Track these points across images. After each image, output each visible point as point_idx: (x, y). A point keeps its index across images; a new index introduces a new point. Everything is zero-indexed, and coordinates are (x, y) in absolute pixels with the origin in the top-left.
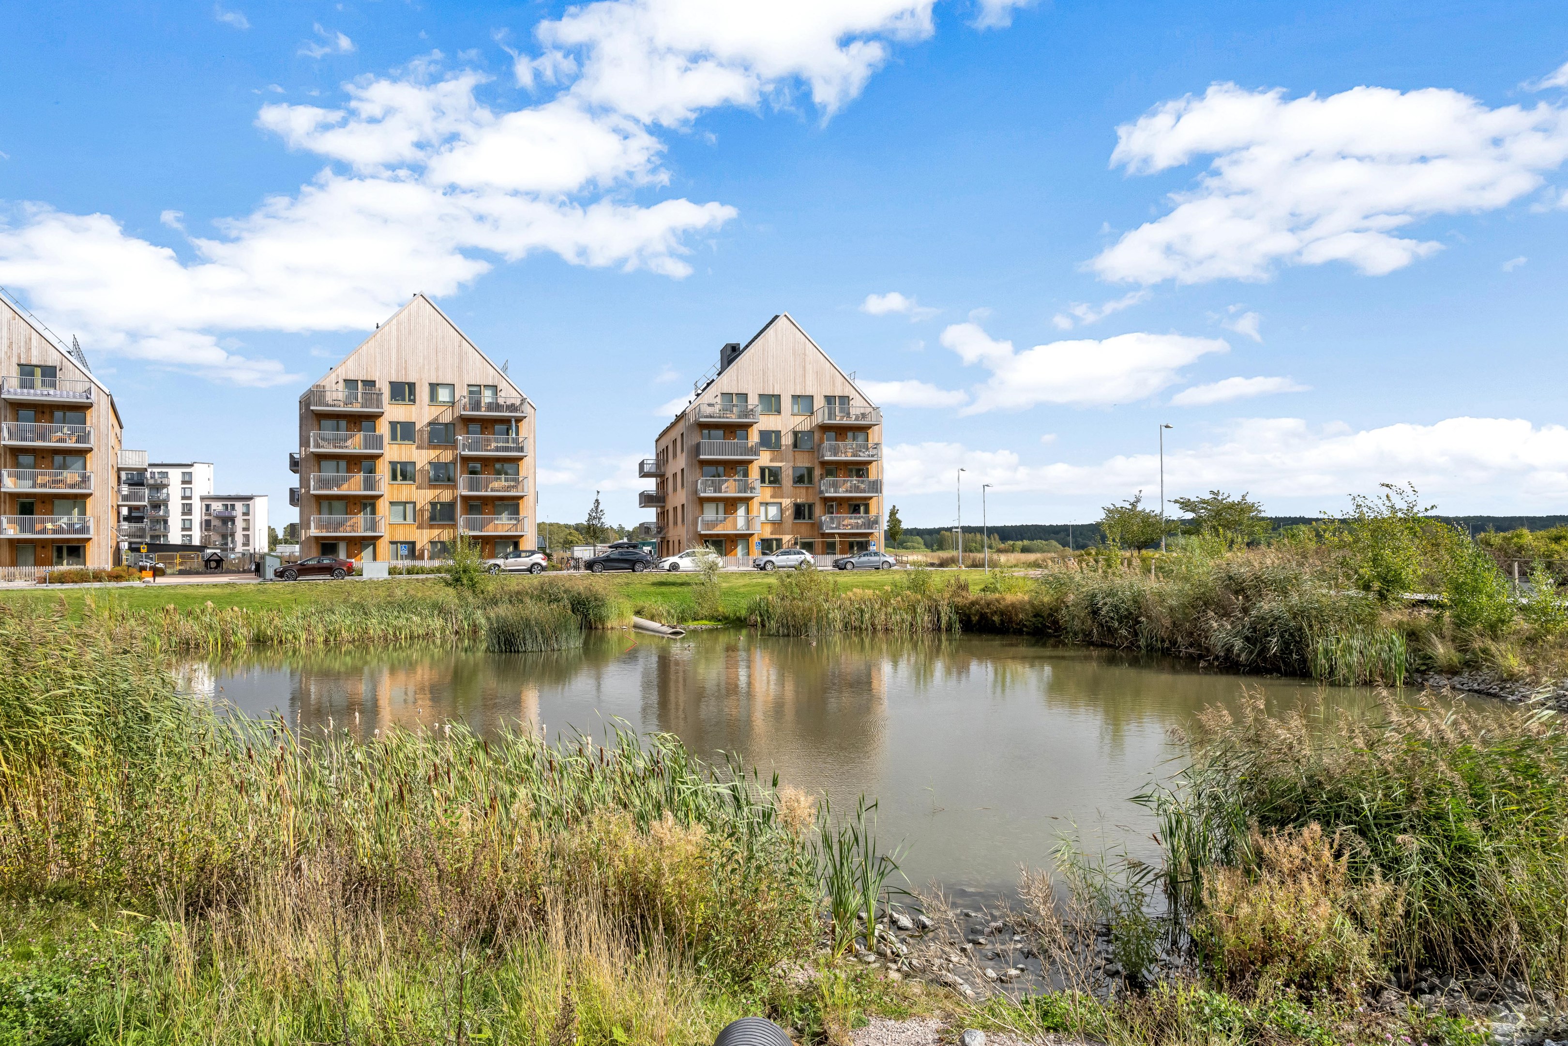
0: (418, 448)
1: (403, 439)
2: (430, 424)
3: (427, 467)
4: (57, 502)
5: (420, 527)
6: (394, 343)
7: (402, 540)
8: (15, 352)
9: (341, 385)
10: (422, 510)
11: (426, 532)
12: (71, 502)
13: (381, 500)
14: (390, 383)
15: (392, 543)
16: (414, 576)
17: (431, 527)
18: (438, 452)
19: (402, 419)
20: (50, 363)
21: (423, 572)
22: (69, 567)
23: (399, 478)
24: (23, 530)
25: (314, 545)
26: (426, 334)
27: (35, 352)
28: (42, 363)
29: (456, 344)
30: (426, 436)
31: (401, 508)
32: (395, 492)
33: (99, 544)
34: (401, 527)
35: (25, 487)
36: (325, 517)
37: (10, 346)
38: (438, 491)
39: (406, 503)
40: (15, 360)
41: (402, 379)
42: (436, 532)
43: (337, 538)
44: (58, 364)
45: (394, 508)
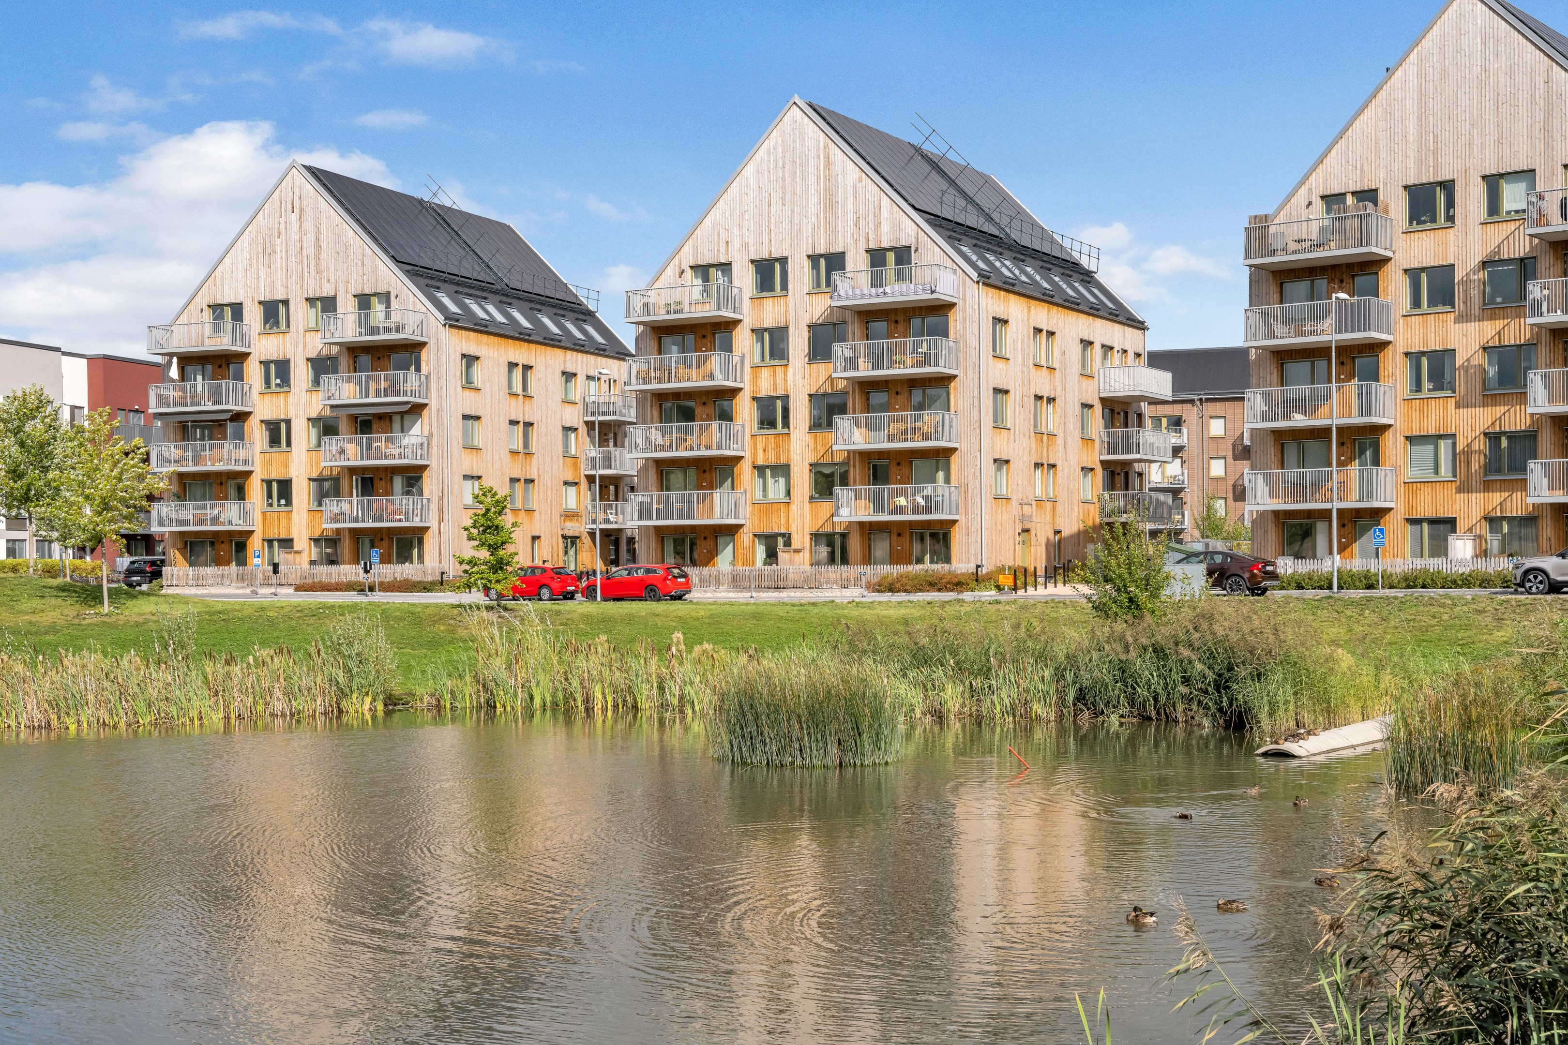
0: (1459, 319)
1: (1432, 303)
2: (1484, 264)
3: (1480, 359)
4: (916, 463)
5: (1464, 488)
6: (1412, 105)
7: (1429, 515)
8: (863, 233)
9: (1319, 206)
10: (1468, 453)
11: (1477, 498)
12: (930, 462)
13: (1389, 434)
14: (1405, 187)
15: (1414, 522)
16: (1418, 592)
17: (1487, 487)
18: (1499, 324)
19: (1428, 261)
20: (903, 243)
21: (1434, 585)
22: (936, 567)
23: (1426, 385)
24: (879, 509)
25: (1271, 528)
26: (1477, 70)
27: (885, 228)
28: (894, 244)
29: (1540, 80)
30: (1475, 293)
31: (1431, 447)
32: (1416, 416)
33: (967, 528)
34: (1428, 489)
35: (880, 443)
36: (1292, 472)
37: (857, 225)
38: (1500, 410)
39: (1440, 437)
40: (862, 246)
41: (1429, 177)
42: (1497, 497)
43: (1309, 514)
44: (912, 242)
45: (1418, 449)
